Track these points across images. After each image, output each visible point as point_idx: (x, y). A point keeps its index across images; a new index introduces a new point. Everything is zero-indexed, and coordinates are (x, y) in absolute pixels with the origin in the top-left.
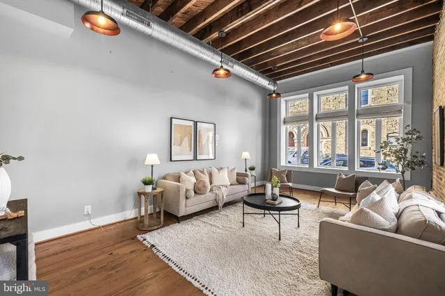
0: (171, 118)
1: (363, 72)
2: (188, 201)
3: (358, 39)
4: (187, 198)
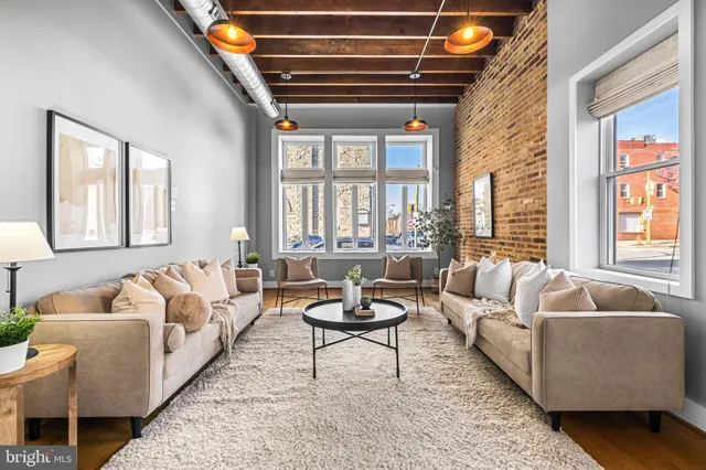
0: (50, 115)
1: (415, 118)
2: (171, 357)
3: (409, 72)
4: (167, 351)
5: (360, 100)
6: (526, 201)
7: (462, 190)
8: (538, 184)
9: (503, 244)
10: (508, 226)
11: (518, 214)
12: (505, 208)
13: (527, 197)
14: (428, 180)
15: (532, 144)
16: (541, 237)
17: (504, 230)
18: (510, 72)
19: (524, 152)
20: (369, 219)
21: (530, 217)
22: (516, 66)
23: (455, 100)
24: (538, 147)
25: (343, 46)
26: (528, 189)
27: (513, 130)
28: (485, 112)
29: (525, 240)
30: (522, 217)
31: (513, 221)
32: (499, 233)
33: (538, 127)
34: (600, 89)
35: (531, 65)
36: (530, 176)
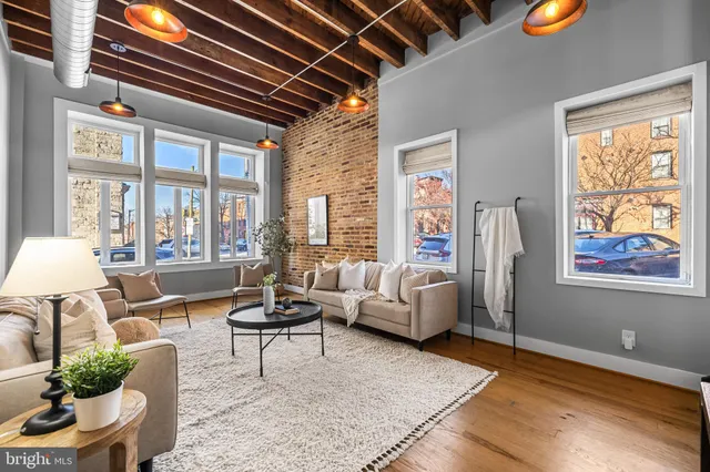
3: (262, 94)
5: (193, 99)
6: (358, 219)
7: (291, 205)
8: (368, 208)
9: (338, 250)
10: (342, 236)
11: (352, 228)
12: (340, 223)
13: (358, 216)
14: (257, 191)
15: (363, 180)
16: (371, 244)
17: (338, 240)
18: (344, 123)
19: (357, 184)
20: (121, 223)
21: (361, 231)
22: (349, 121)
23: (285, 126)
24: (368, 183)
25: (207, 48)
26: (360, 211)
27: (347, 167)
28: (318, 146)
29: (357, 247)
30: (355, 230)
31: (347, 233)
32: (333, 242)
33: (369, 170)
34: (408, 157)
35: (363, 125)
36: (361, 202)
